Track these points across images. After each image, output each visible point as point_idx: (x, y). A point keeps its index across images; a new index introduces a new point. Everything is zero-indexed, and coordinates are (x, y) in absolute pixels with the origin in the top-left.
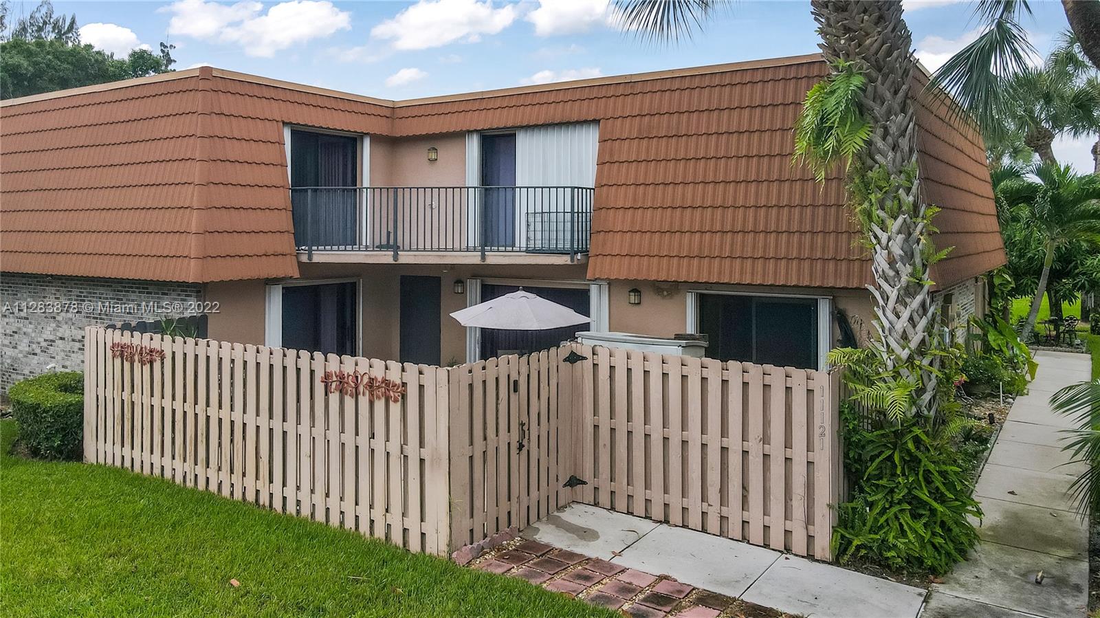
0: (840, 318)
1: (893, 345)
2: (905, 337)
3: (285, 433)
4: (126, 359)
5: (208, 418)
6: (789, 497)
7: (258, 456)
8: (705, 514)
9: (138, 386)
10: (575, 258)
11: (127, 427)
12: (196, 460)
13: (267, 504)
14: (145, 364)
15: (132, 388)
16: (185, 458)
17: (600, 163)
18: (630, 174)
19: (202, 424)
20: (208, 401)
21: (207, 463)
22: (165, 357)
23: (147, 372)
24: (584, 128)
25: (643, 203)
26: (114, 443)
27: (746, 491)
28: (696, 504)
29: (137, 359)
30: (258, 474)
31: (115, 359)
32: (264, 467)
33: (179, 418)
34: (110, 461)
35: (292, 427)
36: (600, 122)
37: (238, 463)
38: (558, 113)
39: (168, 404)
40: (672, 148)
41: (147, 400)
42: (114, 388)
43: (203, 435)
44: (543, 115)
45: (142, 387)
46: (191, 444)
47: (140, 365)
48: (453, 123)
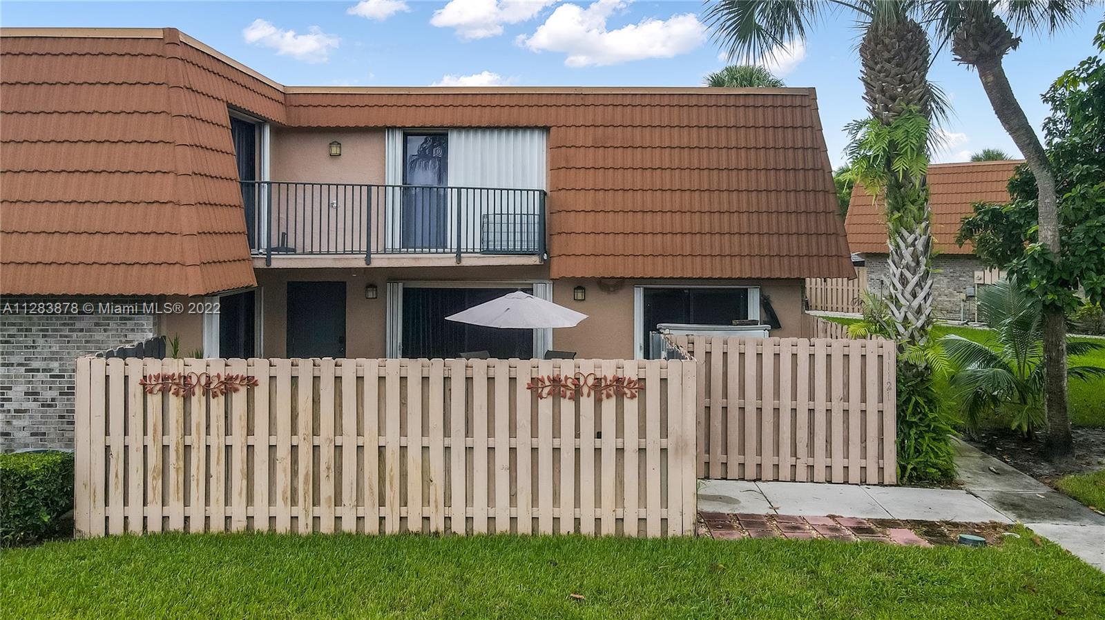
0: (765, 302)
1: (911, 317)
2: (918, 311)
3: (469, 450)
4: (176, 394)
5: (338, 449)
6: (864, 440)
7: (426, 480)
8: (794, 466)
9: (198, 425)
10: (542, 258)
11: (174, 477)
12: (316, 502)
13: (441, 529)
14: (215, 396)
15: (186, 430)
16: (294, 502)
17: (555, 168)
18: (589, 179)
19: (327, 454)
20: (338, 429)
21: (338, 501)
22: (255, 384)
23: (217, 405)
24: (528, 133)
25: (605, 207)
26: (145, 504)
27: (829, 441)
28: (786, 460)
29: (199, 391)
30: (426, 501)
31: (149, 396)
32: (437, 491)
33: (283, 453)
34: (136, 527)
35: (480, 442)
36: (551, 129)
37: (392, 494)
38: (504, 117)
39: (260, 441)
40: (629, 158)
41: (217, 441)
42: (145, 433)
43: (328, 469)
44: (486, 117)
45: (208, 427)
46: (306, 482)
47: (204, 399)
48: (372, 117)
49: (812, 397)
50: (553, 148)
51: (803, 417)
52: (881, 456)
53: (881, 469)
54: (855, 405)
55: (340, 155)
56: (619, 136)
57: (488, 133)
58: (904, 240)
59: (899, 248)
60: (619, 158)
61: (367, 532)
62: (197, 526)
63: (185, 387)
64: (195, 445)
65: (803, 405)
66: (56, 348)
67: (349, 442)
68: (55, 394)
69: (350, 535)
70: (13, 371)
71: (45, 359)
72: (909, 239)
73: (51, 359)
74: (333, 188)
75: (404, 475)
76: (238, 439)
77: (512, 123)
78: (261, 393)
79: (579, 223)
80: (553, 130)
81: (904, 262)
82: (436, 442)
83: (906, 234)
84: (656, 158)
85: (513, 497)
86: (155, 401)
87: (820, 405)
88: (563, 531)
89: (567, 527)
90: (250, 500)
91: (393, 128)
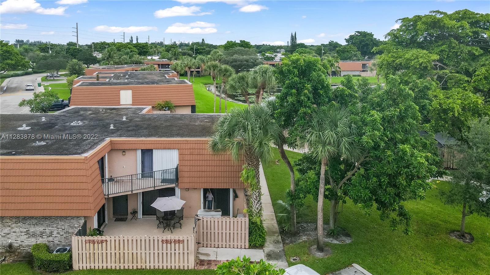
0: (234, 191)
1: (256, 209)
2: (258, 208)
3: (150, 253)
4: (92, 243)
5: (124, 253)
6: (241, 239)
7: (141, 259)
8: (226, 245)
9: (96, 249)
10: (177, 185)
11: (92, 259)
12: (120, 263)
13: (145, 268)
14: (99, 243)
15: (94, 250)
16: (115, 263)
17: (180, 160)
18: (188, 163)
19: (122, 254)
20: (124, 249)
21: (124, 263)
22: (107, 241)
23: (100, 245)
24: (174, 150)
26: (86, 263)
27: (234, 239)
28: (224, 243)
29: (96, 243)
30: (141, 263)
31: (86, 244)
32: (144, 261)
33: (113, 254)
34: (85, 268)
35: (152, 252)
37: (135, 261)
38: (167, 147)
39: (109, 252)
41: (100, 252)
42: (86, 250)
43: (122, 257)
44: (162, 147)
45: (98, 249)
46: (118, 259)
47: (97, 244)
48: (133, 147)
49: (230, 230)
50: (180, 154)
51: (228, 235)
52: (245, 242)
53: (245, 245)
54: (239, 232)
55: (125, 155)
57: (163, 150)
61: (130, 269)
62: (97, 268)
63: (94, 242)
64: (96, 253)
66: (63, 223)
67: (126, 252)
68: (63, 233)
69: (126, 269)
70: (54, 228)
71: (61, 226)
73: (62, 226)
75: (137, 258)
76: (104, 251)
77: (169, 148)
78: (109, 243)
79: (186, 174)
80: (180, 150)
82: (143, 251)
85: (158, 262)
86: (88, 245)
87: (232, 232)
88: (168, 268)
89: (169, 268)
90: (107, 263)
91: (139, 149)
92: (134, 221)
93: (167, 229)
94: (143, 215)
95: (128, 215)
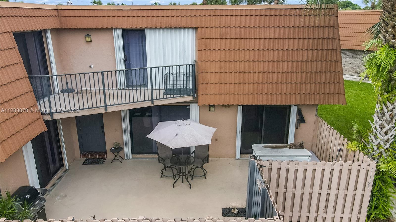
0: (299, 112)
1: (381, 143)
6: (352, 207)
8: (316, 217)
10: (194, 98)
17: (200, 50)
18: (217, 56)
24: (186, 30)
25: (225, 70)
27: (335, 207)
28: (313, 215)
36: (198, 29)
38: (174, 22)
40: (237, 44)
44: (165, 22)
48: (105, 23)
49: (329, 188)
50: (200, 39)
51: (323, 197)
52: (360, 213)
53: (358, 219)
54: (350, 192)
55: (91, 41)
56: (233, 32)
57: (165, 30)
58: (387, 107)
59: (383, 110)
60: (233, 44)
65: (325, 191)
72: (390, 107)
74: (82, 76)
77: (178, 25)
79: (213, 78)
80: (199, 30)
81: (384, 118)
83: (389, 104)
84: (251, 44)
87: (333, 192)
91: (117, 28)
92: (117, 163)
93: (180, 180)
94: (132, 153)
95: (106, 153)
